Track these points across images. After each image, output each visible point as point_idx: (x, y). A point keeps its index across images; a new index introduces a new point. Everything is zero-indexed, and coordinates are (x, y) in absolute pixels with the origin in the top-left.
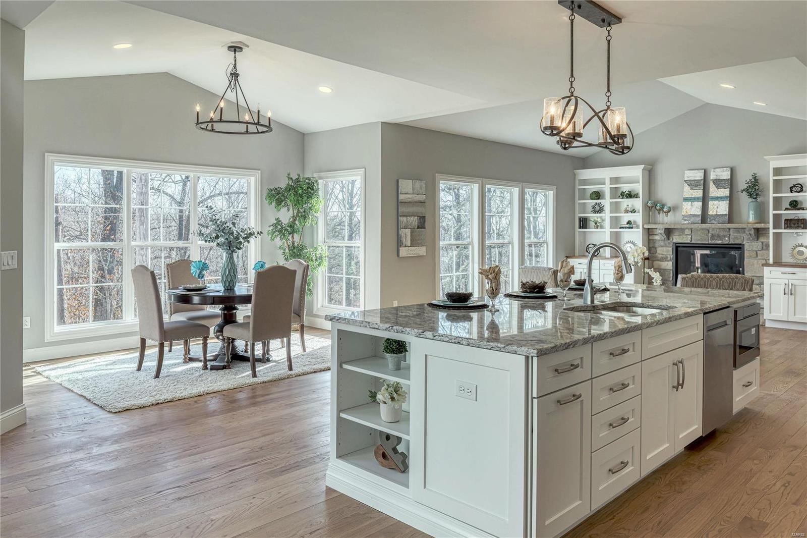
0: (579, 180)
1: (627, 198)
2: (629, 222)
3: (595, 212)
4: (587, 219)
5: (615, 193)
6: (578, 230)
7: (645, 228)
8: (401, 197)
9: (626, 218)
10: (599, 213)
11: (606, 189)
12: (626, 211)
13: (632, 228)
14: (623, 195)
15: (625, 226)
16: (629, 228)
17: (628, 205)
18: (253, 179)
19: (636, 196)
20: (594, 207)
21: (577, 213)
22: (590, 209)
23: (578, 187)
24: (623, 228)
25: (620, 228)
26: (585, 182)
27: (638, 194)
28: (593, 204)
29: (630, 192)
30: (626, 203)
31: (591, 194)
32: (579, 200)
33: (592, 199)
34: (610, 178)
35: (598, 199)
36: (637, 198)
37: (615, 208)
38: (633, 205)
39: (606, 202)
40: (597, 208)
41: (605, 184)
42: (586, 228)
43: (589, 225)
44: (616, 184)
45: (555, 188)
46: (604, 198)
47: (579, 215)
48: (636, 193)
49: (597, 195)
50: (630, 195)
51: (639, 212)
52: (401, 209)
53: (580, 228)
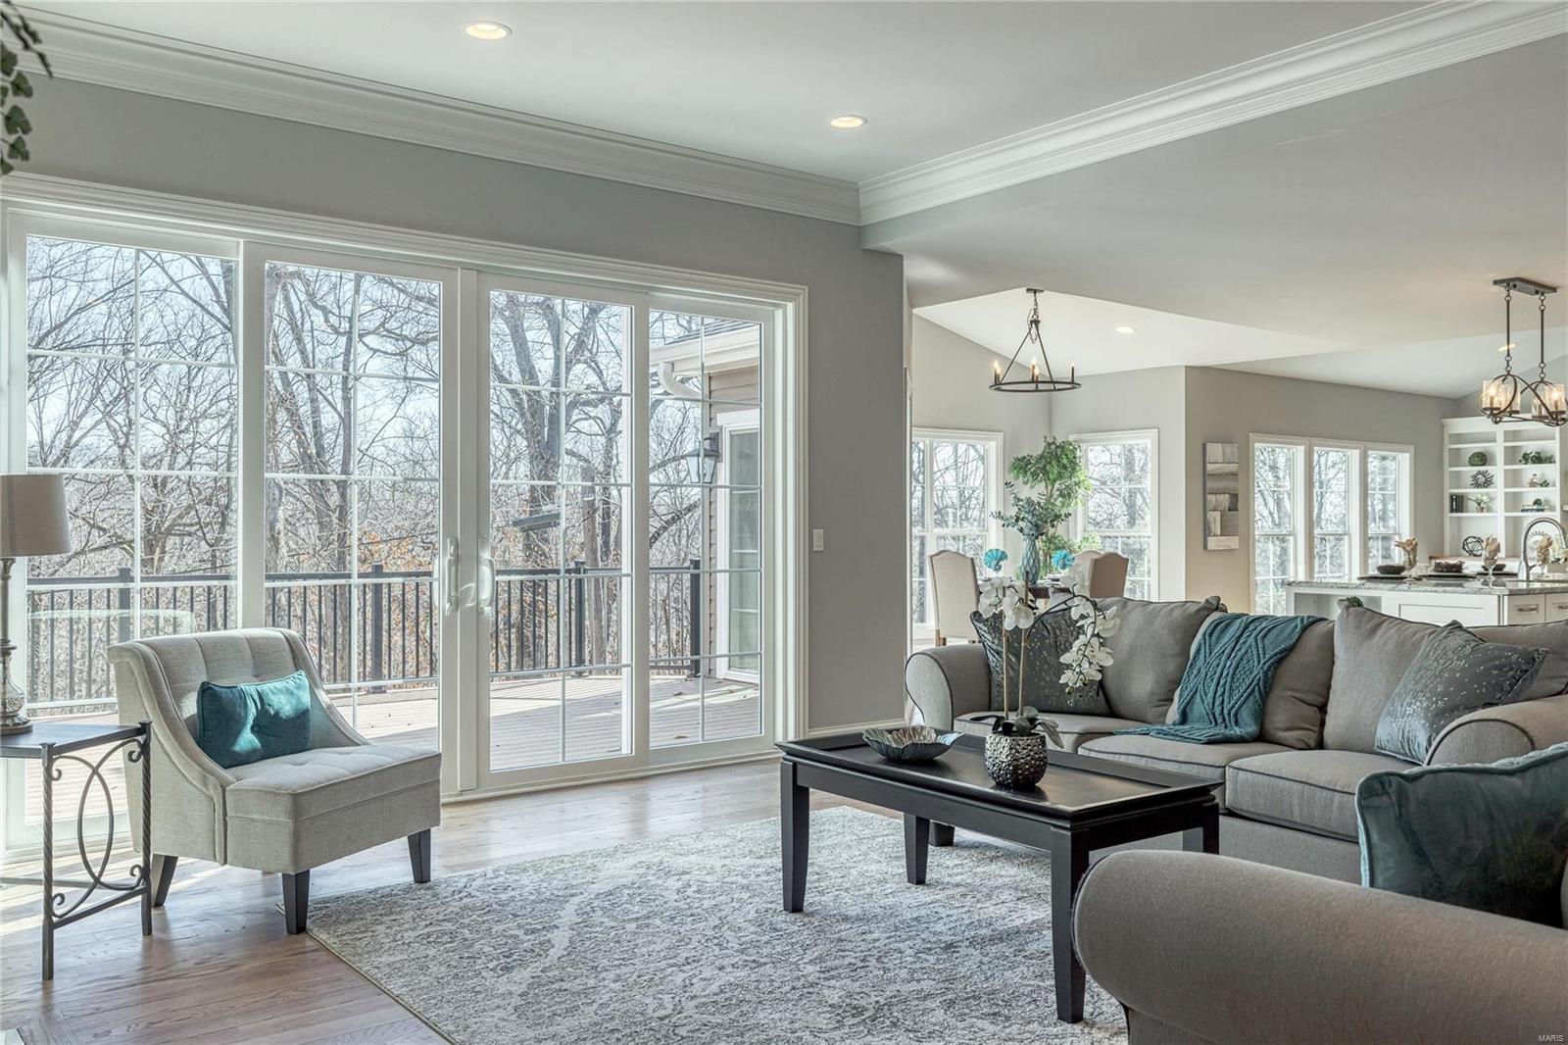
0: (1451, 435)
1: (1533, 462)
2: (1537, 502)
3: (1478, 485)
4: (1462, 496)
5: (1512, 455)
6: (1448, 515)
7: (1565, 511)
8: (1210, 467)
9: (1531, 495)
10: (1485, 487)
11: (1498, 449)
12: (1533, 484)
13: (1543, 510)
14: (1526, 458)
15: (1530, 507)
16: (1538, 510)
17: (1535, 475)
18: (993, 444)
19: (1550, 460)
20: (1475, 477)
21: (1447, 487)
22: (1470, 481)
23: (1449, 446)
24: (1527, 510)
25: (1522, 511)
26: (1459, 438)
27: (1552, 457)
28: (1474, 473)
29: (1538, 453)
30: (1531, 471)
31: (1470, 458)
32: (1450, 466)
33: (1473, 465)
34: (1504, 432)
35: (1484, 465)
36: (1550, 462)
37: (1513, 479)
38: (1543, 475)
39: (1498, 470)
40: (1482, 479)
41: (1495, 441)
42: (1462, 512)
43: (1467, 507)
44: (1514, 441)
45: (1412, 448)
46: (1493, 463)
47: (1450, 490)
48: (1549, 455)
49: (1482, 459)
50: (1539, 459)
51: (1554, 485)
52: (1210, 484)
53: (1452, 511)
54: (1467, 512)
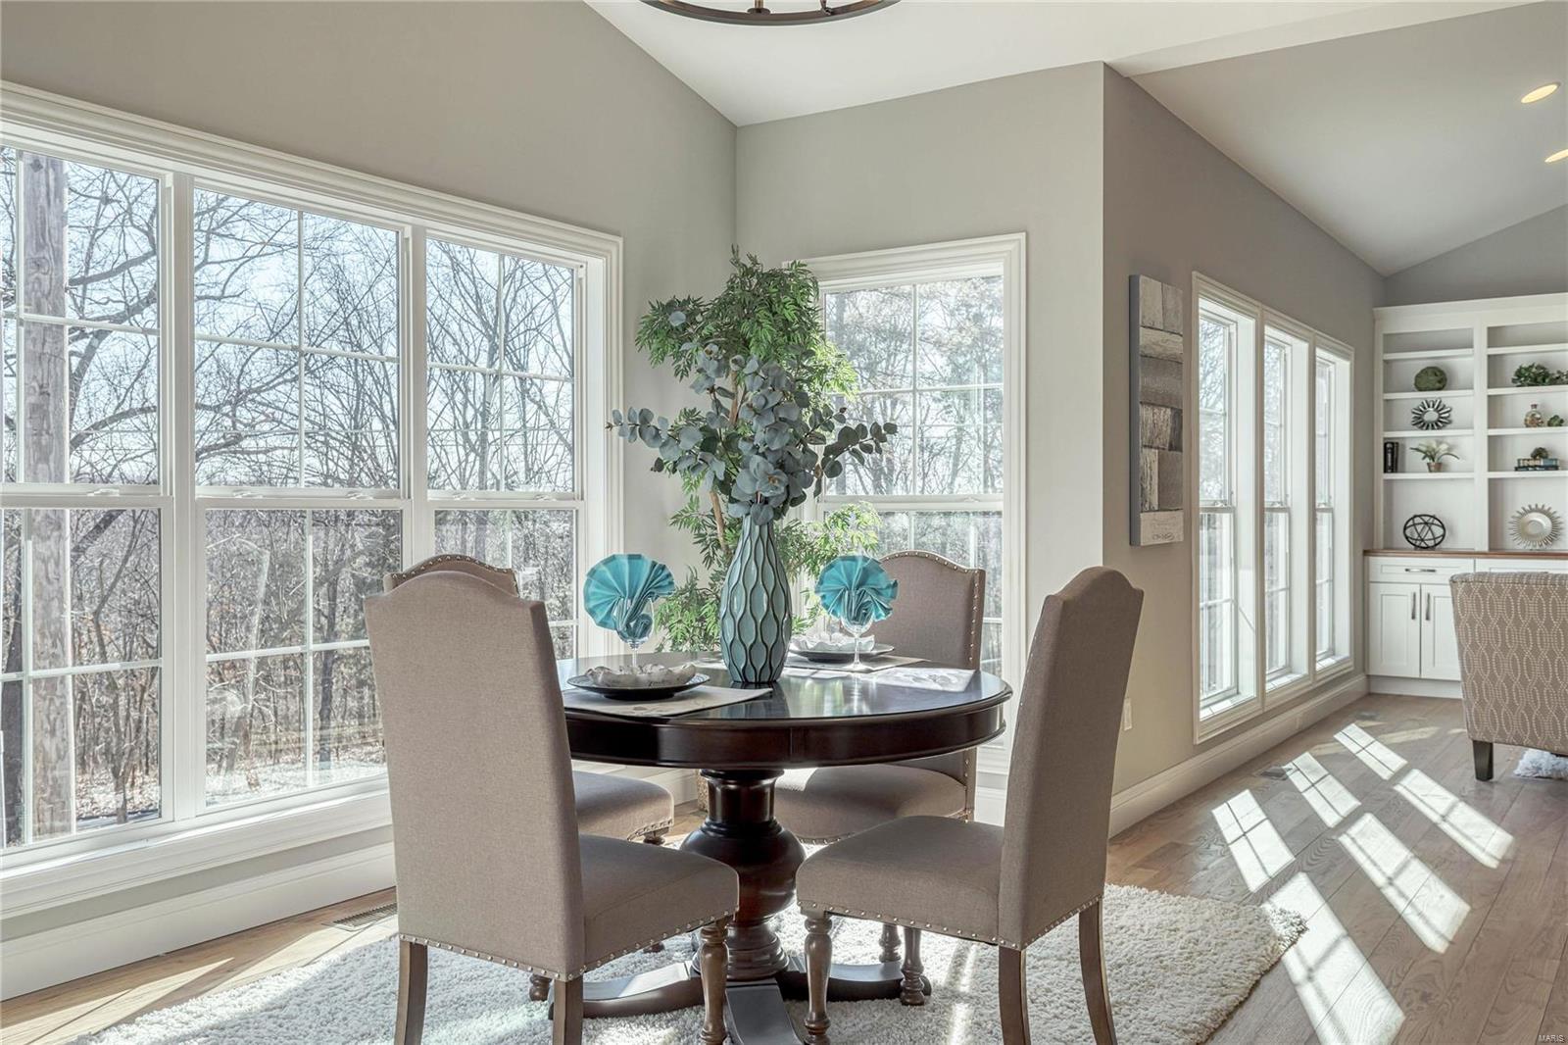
0: (1387, 336)
1: (1533, 384)
2: (1539, 453)
3: (1420, 423)
4: (1400, 444)
6: (1382, 477)
8: (1145, 337)
9: (1523, 441)
10: (1439, 428)
11: (1470, 364)
12: (1533, 421)
13: (1556, 468)
14: (1521, 376)
15: (1532, 463)
16: (1547, 468)
17: (1535, 406)
18: (596, 266)
20: (1420, 412)
21: (1382, 428)
22: (1413, 417)
23: (1383, 356)
24: (1519, 468)
25: (1517, 469)
26: (1395, 342)
28: (1417, 404)
30: (1525, 399)
31: (1415, 376)
32: (1386, 391)
33: (1420, 390)
34: (1489, 329)
35: (1440, 389)
37: (1495, 410)
39: (1467, 403)
40: (1431, 416)
41: (1471, 346)
42: (1398, 471)
43: (1403, 465)
44: (1503, 345)
45: (1351, 352)
46: (1457, 386)
47: (1382, 435)
49: (1436, 378)
50: (1542, 377)
53: (1385, 471)
54: (1403, 472)
